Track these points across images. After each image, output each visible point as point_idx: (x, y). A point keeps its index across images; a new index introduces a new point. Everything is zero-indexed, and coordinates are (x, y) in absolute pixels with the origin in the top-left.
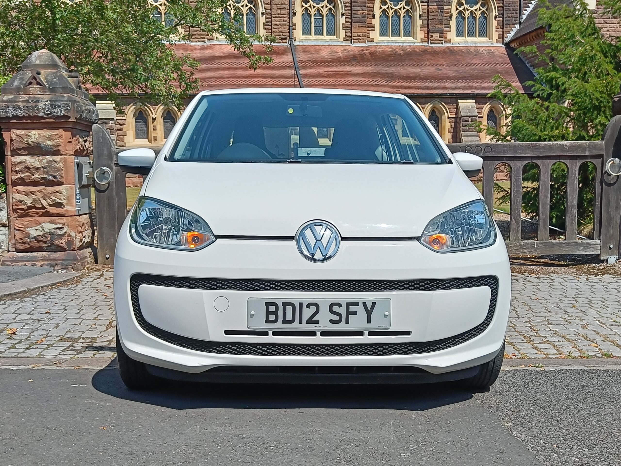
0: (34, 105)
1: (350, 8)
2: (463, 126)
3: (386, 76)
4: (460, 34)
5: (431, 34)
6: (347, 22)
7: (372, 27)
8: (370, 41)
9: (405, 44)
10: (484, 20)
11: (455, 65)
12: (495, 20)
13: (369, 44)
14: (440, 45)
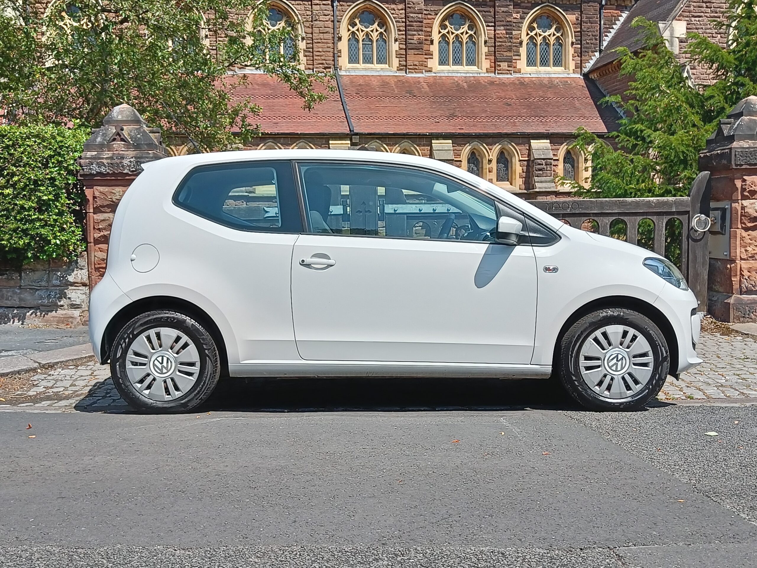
0: (118, 161)
1: (404, 33)
2: (536, 171)
3: (447, 113)
4: (531, 62)
5: (498, 63)
6: (401, 49)
7: (430, 54)
8: (428, 71)
9: (468, 75)
10: (558, 47)
11: (526, 99)
12: (572, 46)
13: (427, 75)
14: (509, 76)
